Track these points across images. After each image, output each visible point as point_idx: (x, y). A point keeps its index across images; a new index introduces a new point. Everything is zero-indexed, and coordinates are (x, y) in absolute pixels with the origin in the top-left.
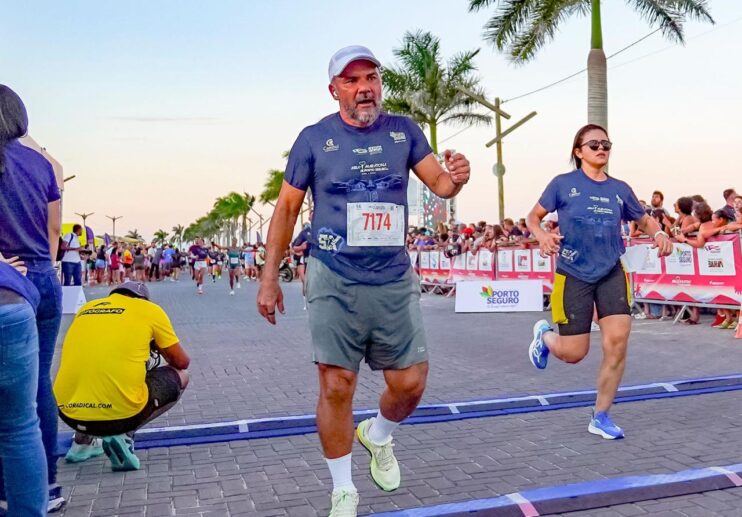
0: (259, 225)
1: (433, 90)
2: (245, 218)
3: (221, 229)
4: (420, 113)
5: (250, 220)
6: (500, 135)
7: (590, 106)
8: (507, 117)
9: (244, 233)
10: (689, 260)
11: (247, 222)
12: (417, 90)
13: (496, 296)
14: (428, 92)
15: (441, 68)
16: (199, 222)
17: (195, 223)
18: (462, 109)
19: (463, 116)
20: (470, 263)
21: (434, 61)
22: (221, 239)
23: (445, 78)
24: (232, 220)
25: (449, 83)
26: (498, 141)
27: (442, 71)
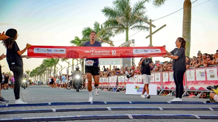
0: (61, 70)
1: (127, 16)
2: (55, 67)
3: (45, 72)
4: (122, 25)
5: (57, 68)
6: (151, 34)
7: (183, 22)
8: (155, 27)
9: (55, 73)
10: (204, 75)
11: (56, 68)
12: (121, 16)
13: (140, 89)
14: (125, 17)
15: (131, 7)
16: (36, 69)
17: (35, 69)
18: (138, 24)
19: (139, 27)
20: (135, 80)
21: (128, 5)
22: (45, 76)
23: (132, 11)
24: (50, 68)
25: (134, 14)
26: (150, 36)
27: (131, 8)
